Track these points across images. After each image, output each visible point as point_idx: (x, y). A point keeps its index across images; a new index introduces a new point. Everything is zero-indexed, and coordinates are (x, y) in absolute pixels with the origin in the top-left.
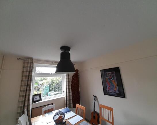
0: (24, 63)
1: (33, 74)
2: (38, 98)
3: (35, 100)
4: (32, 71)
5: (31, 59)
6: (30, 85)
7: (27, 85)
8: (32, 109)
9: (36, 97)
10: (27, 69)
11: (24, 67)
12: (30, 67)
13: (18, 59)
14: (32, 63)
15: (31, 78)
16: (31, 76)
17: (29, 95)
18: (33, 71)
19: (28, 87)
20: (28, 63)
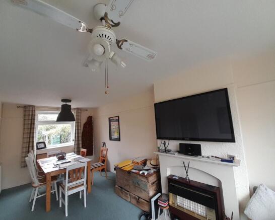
0: (25, 111)
1: (36, 122)
2: (43, 146)
3: (39, 147)
4: (34, 119)
5: (33, 106)
6: (33, 133)
7: (30, 133)
8: (37, 155)
9: (40, 145)
10: (29, 117)
11: (25, 115)
12: (32, 115)
13: (19, 107)
14: (33, 111)
15: (34, 126)
16: (34, 124)
17: (33, 142)
18: (36, 118)
19: (32, 134)
20: (29, 111)
